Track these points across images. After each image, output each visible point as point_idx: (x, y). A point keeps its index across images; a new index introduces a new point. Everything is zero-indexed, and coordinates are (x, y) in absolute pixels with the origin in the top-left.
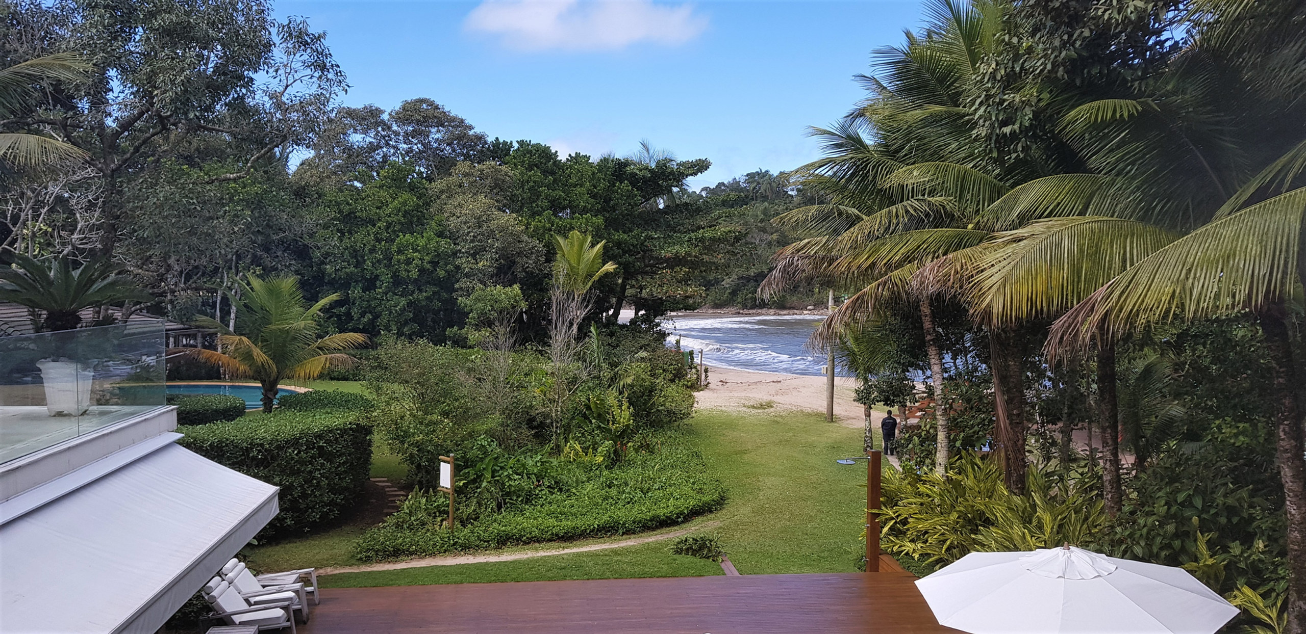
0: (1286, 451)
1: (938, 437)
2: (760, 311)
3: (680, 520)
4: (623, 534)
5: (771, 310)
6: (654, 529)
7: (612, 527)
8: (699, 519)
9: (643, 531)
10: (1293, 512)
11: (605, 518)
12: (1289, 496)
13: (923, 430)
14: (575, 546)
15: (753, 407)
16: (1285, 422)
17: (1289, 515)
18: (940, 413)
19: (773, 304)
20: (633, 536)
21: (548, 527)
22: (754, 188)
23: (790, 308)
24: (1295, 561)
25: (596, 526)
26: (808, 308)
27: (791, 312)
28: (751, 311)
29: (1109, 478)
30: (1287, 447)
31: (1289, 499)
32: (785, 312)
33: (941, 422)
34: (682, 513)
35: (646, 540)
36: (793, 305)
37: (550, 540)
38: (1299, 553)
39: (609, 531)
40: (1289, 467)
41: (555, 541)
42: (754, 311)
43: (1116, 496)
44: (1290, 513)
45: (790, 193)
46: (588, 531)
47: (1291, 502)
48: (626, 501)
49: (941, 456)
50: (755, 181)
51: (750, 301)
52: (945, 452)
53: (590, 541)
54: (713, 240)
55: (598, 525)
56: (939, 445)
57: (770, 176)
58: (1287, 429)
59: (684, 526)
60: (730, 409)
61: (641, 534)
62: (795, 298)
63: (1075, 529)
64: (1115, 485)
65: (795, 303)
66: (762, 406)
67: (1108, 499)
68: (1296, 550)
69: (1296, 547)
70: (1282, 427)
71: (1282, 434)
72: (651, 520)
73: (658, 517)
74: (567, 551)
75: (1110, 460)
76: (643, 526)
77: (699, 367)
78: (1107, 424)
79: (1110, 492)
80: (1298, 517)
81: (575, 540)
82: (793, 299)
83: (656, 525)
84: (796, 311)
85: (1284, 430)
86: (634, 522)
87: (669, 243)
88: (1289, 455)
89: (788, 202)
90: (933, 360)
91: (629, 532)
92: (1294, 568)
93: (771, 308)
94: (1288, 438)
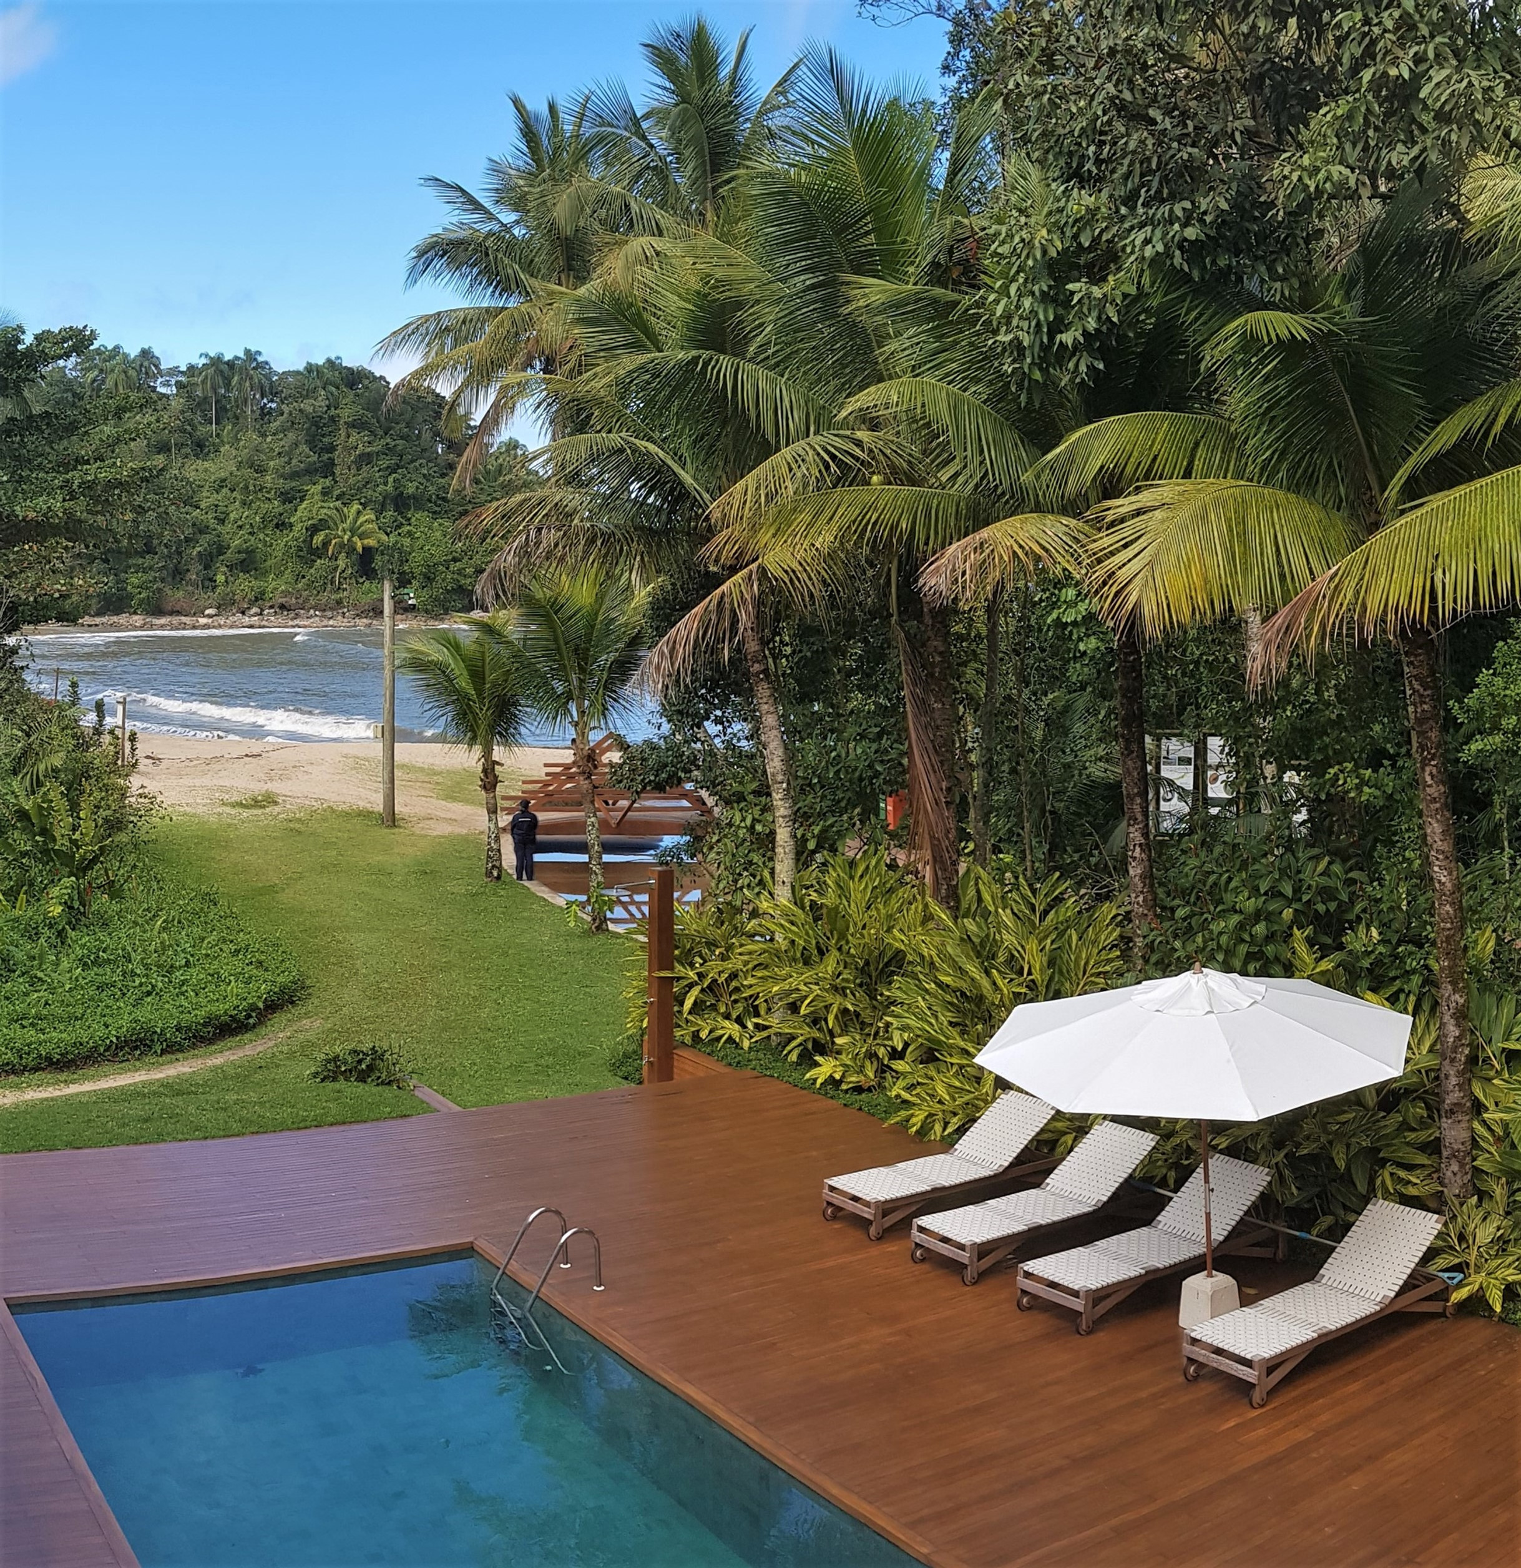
0: (1434, 800)
1: (778, 838)
2: (115, 619)
3: (251, 1021)
4: (163, 1052)
5: (136, 617)
6: (210, 1041)
7: (141, 1040)
8: (279, 1019)
9: (194, 1046)
10: (1443, 879)
11: (125, 1022)
12: (1438, 859)
13: (739, 827)
14: (85, 1078)
15: (240, 804)
16: (1433, 763)
17: (1437, 885)
18: (780, 796)
19: (140, 605)
20: (180, 1056)
21: (28, 1045)
22: (94, 381)
23: (172, 613)
24: (1448, 943)
25: (114, 1040)
26: (207, 612)
27: (175, 620)
28: (98, 620)
29: (1139, 871)
30: (1436, 795)
31: (1437, 863)
32: (163, 621)
33: (782, 812)
34: (253, 1008)
35: (210, 1063)
36: (178, 608)
37: (35, 1069)
38: (1452, 932)
39: (136, 1048)
40: (1438, 821)
41: (43, 1069)
42: (104, 619)
43: (1150, 897)
44: (1440, 881)
45: (162, 390)
46: (102, 1049)
47: (1440, 866)
48: (144, 989)
49: (784, 866)
50: (96, 366)
51: (94, 601)
52: (791, 861)
53: (107, 1068)
54: (110, 485)
55: (118, 1038)
56: (779, 850)
57: (126, 356)
58: (1434, 771)
59: (263, 1030)
60: (200, 810)
61: (192, 1052)
62: (180, 594)
63: (1078, 958)
64: (1147, 881)
65: (183, 605)
66: (256, 803)
67: (1138, 903)
68: (1449, 929)
69: (1448, 925)
70: (1428, 769)
71: (1428, 779)
72: (205, 1025)
73: (218, 1017)
74: (74, 1089)
75: (1140, 845)
76: (194, 1037)
77: (118, 732)
78: (1136, 790)
79: (1142, 892)
80: (1449, 885)
81: (77, 1067)
82: (176, 596)
83: (214, 1034)
84: (184, 619)
85: (1431, 774)
86: (179, 1029)
87: (24, 492)
88: (1438, 805)
89: (159, 407)
90: (766, 706)
91: (172, 1049)
92: (1448, 954)
93: (135, 613)
94: (1436, 783)
